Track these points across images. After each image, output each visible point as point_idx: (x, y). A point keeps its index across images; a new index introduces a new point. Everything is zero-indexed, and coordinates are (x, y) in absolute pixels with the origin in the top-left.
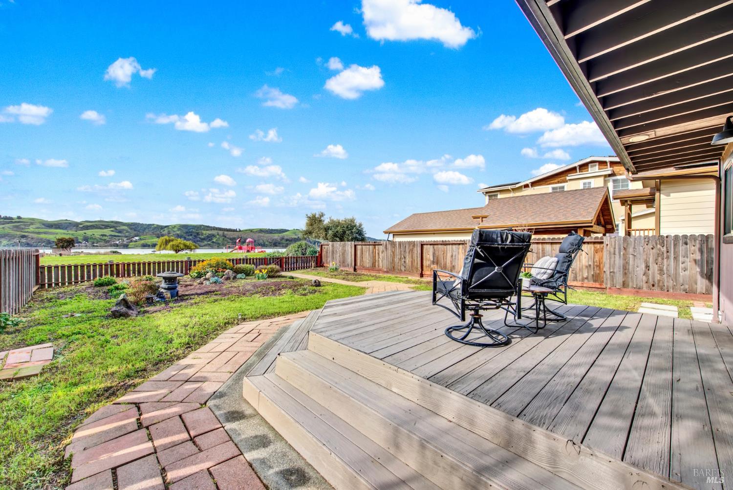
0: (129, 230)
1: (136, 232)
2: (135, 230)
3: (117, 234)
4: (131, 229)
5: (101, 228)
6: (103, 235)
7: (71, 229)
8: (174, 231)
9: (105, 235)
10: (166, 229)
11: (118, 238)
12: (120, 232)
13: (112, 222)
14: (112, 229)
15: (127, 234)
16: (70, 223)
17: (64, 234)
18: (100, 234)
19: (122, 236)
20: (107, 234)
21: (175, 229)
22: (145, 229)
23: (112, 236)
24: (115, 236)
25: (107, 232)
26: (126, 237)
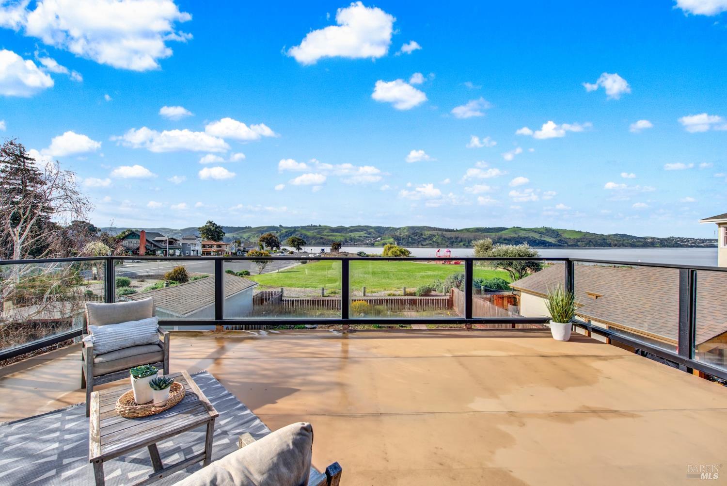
1: (379, 234)
2: (379, 232)
3: (368, 235)
4: (376, 231)
5: (359, 231)
6: (360, 237)
7: (343, 233)
8: (404, 232)
9: (361, 237)
10: (398, 230)
11: (368, 238)
12: (370, 234)
13: (365, 226)
14: (365, 232)
15: (374, 235)
16: (343, 228)
17: (340, 236)
18: (358, 235)
19: (370, 237)
20: (363, 236)
23: (365, 237)
24: (367, 237)
25: (362, 234)
26: (373, 237)
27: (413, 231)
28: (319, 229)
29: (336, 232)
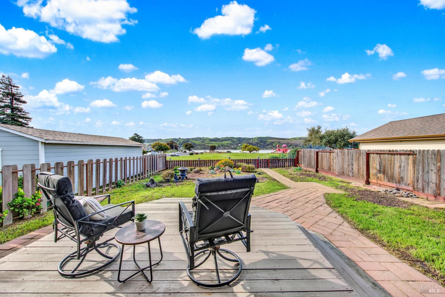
0: (237, 141)
1: (239, 142)
2: (239, 141)
3: (232, 143)
4: (238, 140)
5: (227, 141)
7: (218, 141)
8: (255, 141)
9: (228, 144)
10: (251, 140)
12: (233, 142)
13: (231, 137)
14: (231, 141)
15: (236, 143)
16: (217, 139)
17: (215, 143)
19: (234, 144)
21: (255, 140)
22: (243, 140)
23: (230, 144)
24: (232, 144)
25: (229, 142)
26: (236, 144)
27: (260, 140)
28: (202, 139)
29: (213, 141)
